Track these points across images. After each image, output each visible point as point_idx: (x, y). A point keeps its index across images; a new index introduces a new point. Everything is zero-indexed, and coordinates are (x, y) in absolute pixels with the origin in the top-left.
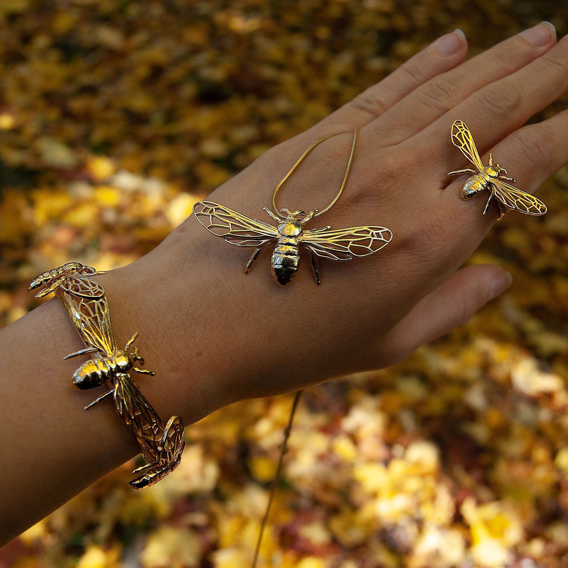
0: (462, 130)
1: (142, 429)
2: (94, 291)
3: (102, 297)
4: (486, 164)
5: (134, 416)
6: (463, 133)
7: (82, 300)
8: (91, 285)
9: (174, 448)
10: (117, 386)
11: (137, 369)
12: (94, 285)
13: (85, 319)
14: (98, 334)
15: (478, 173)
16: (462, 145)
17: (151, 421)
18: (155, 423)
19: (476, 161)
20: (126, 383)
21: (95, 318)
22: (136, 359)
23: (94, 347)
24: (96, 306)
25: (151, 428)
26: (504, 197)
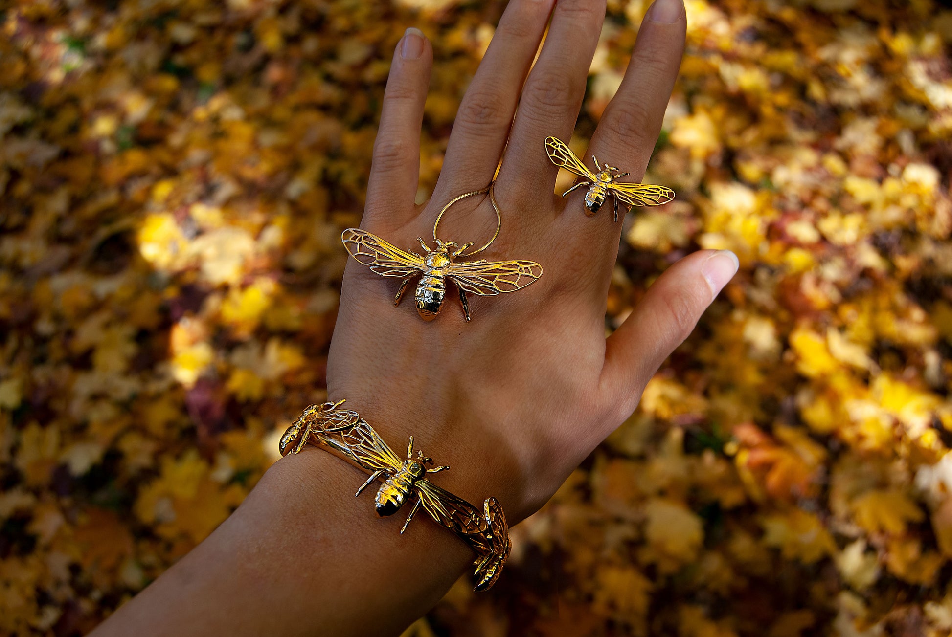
0: (557, 147)
1: (464, 525)
2: (349, 419)
3: (360, 421)
4: (596, 171)
5: (452, 516)
6: (559, 149)
7: (342, 433)
8: (342, 416)
9: (501, 529)
10: (420, 494)
11: (431, 470)
12: (344, 414)
13: (357, 448)
14: (377, 454)
15: (592, 183)
16: (564, 162)
17: (469, 514)
18: (473, 514)
19: (585, 172)
20: (428, 488)
21: (365, 443)
22: (424, 461)
23: (379, 470)
24: (358, 431)
25: (472, 520)
26: (629, 198)
